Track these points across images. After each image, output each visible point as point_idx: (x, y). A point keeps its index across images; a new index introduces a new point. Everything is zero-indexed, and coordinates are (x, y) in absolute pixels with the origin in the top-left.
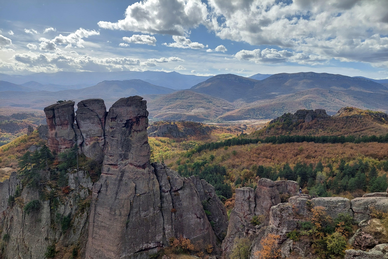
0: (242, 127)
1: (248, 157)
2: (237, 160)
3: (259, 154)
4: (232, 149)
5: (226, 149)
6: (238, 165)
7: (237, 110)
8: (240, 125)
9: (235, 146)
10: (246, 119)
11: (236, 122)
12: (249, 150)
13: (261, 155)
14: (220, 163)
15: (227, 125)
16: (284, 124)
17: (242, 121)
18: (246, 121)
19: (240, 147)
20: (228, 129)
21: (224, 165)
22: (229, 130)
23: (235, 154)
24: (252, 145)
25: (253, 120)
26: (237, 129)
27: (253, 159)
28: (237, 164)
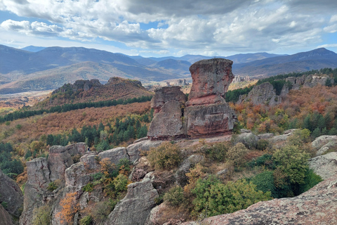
0: (23, 99)
1: (35, 129)
2: (23, 133)
3: (46, 124)
4: (14, 123)
5: (8, 124)
6: (25, 139)
7: (13, 83)
8: (20, 97)
9: (19, 120)
10: (26, 91)
11: (15, 95)
12: (35, 121)
13: (48, 125)
14: (4, 140)
15: (5, 99)
16: (66, 94)
17: (22, 94)
18: (26, 93)
19: (24, 120)
20: (7, 103)
21: (9, 141)
22: (9, 104)
23: (20, 128)
24: (37, 117)
25: (34, 92)
26: (17, 102)
27: (40, 129)
28: (24, 137)
